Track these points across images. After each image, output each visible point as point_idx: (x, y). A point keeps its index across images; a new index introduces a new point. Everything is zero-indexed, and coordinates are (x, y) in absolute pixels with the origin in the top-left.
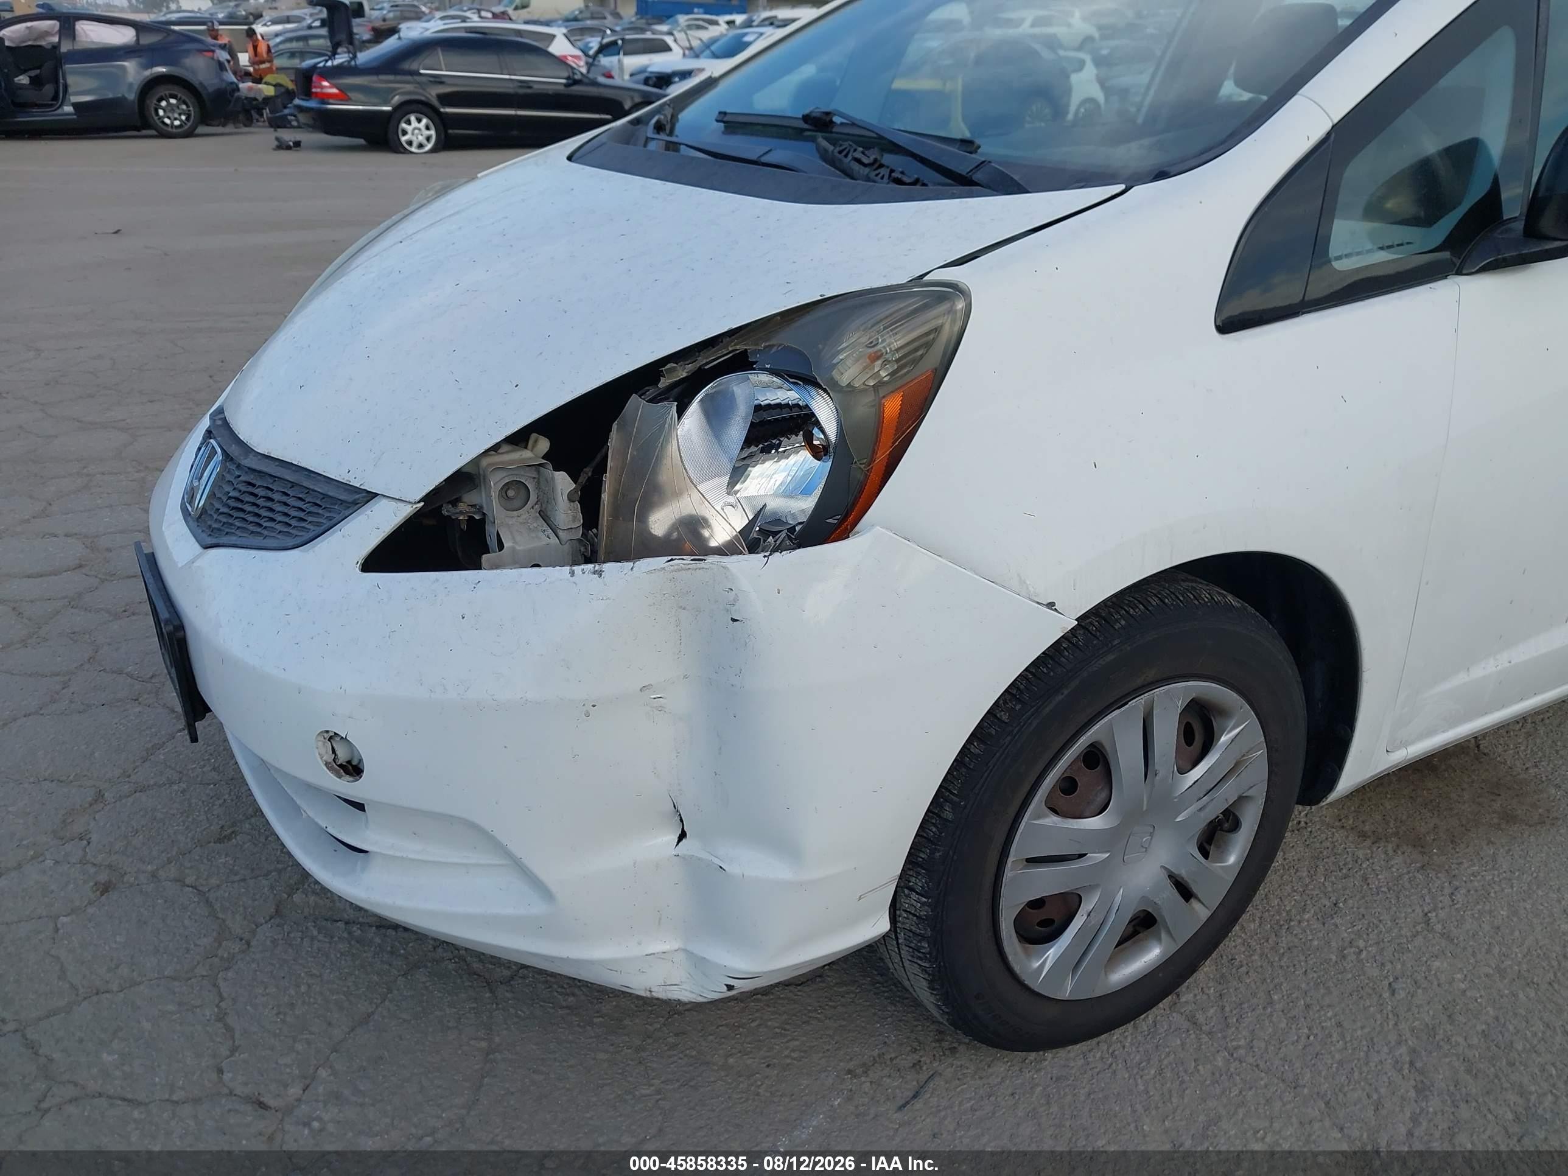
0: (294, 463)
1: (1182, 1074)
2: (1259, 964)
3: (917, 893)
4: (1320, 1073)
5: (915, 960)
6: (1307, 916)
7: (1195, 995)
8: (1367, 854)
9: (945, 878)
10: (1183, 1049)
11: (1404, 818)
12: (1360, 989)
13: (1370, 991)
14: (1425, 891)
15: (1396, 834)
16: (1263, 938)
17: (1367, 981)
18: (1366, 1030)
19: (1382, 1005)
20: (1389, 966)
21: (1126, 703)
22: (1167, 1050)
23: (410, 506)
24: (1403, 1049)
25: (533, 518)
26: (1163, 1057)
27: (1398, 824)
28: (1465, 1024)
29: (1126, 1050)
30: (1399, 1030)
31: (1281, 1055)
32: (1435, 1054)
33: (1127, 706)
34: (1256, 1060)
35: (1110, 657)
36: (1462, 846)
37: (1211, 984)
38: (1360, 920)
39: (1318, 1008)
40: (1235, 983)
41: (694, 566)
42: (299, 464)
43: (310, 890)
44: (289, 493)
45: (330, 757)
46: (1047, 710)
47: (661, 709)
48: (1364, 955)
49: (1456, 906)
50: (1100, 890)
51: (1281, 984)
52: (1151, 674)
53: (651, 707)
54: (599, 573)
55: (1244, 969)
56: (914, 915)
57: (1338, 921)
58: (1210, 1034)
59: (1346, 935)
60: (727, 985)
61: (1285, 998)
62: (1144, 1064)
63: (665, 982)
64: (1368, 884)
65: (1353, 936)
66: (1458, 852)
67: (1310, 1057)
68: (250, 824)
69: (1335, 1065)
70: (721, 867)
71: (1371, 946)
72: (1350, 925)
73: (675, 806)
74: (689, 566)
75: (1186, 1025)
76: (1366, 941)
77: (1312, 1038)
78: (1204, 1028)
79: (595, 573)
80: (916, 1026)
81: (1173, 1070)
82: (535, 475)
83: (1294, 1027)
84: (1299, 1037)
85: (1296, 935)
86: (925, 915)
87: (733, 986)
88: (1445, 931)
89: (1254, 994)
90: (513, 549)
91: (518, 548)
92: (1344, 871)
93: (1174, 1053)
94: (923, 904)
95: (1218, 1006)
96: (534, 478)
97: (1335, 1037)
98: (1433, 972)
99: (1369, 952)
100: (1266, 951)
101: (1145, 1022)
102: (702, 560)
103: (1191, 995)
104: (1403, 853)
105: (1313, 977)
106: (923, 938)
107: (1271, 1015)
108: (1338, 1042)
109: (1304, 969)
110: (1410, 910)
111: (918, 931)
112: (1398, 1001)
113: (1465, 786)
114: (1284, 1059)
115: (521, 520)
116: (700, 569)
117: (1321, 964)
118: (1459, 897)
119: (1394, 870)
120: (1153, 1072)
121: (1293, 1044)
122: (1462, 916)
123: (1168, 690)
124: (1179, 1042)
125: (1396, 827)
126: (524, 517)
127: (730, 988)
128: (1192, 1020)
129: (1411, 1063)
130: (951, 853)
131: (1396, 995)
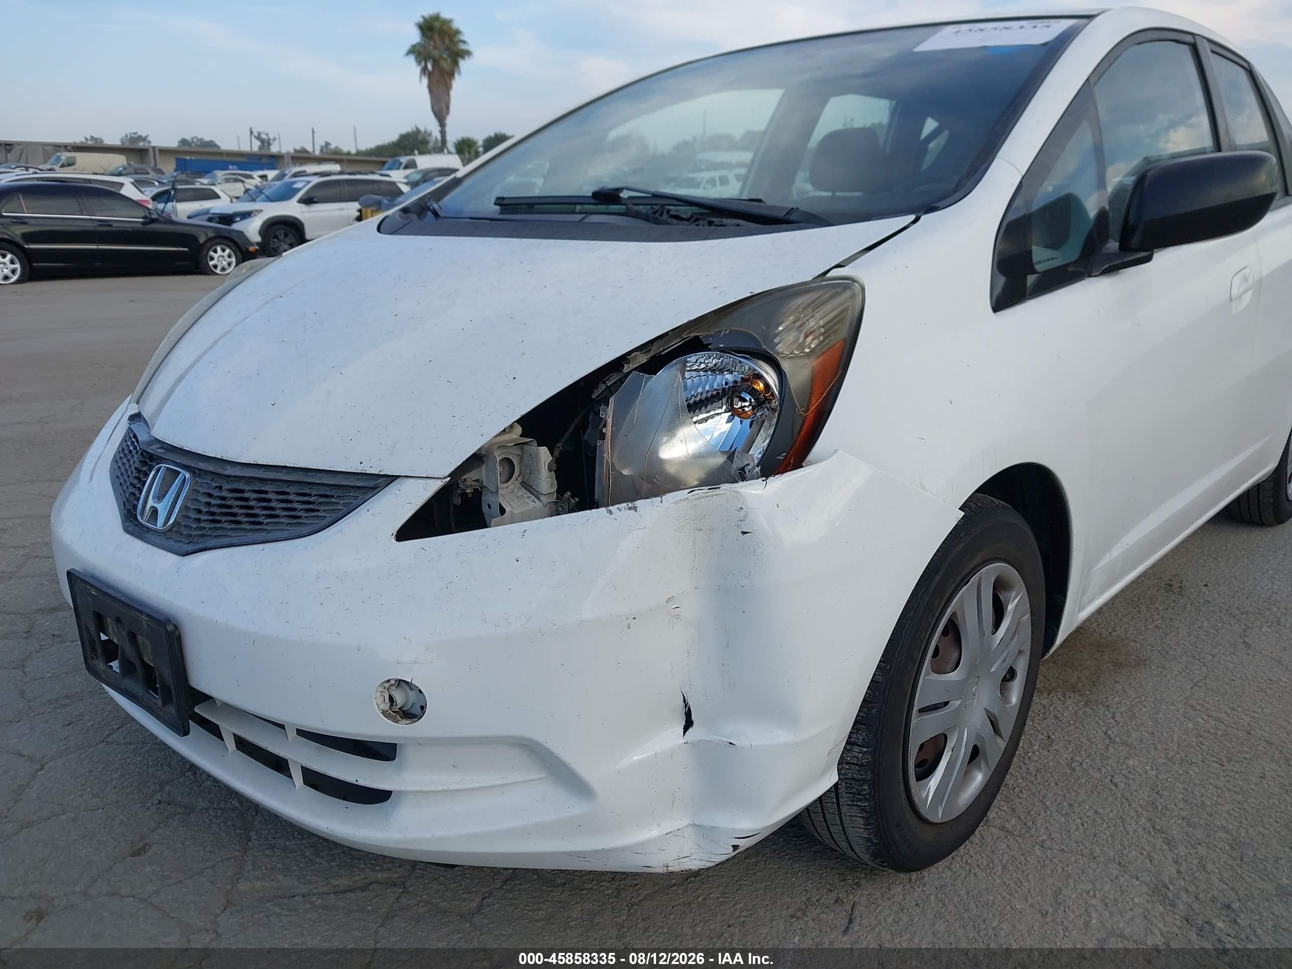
0: (288, 465)
1: (1019, 866)
2: (1025, 784)
3: (859, 746)
4: (1103, 845)
5: (855, 803)
6: (1036, 748)
7: (997, 813)
8: (1049, 702)
9: (880, 729)
10: (1010, 850)
11: (1057, 675)
12: (1095, 787)
13: (1102, 787)
14: (1097, 719)
15: (1058, 686)
16: (1017, 767)
17: (1096, 782)
18: (1115, 812)
19: (1114, 795)
20: (1104, 770)
21: (968, 581)
22: (1001, 852)
23: (440, 481)
24: (1143, 820)
25: (518, 488)
26: (1001, 858)
27: (1056, 680)
28: (1170, 796)
29: (974, 858)
30: (1133, 808)
31: (1073, 840)
32: (1164, 818)
33: (970, 583)
34: (1060, 847)
35: (961, 546)
36: (1102, 686)
37: (1002, 804)
38: (1069, 744)
39: (1077, 805)
40: (1018, 800)
41: (711, 494)
42: (296, 466)
43: (251, 877)
44: (288, 491)
45: (386, 706)
46: (933, 587)
47: (677, 617)
48: (1084, 765)
49: (1121, 724)
50: (958, 729)
51: (1046, 794)
52: (979, 558)
53: (672, 616)
54: (635, 508)
55: (1017, 789)
56: (856, 764)
57: (1057, 747)
58: (1021, 835)
59: (1066, 755)
60: (733, 846)
61: (1054, 802)
62: (991, 865)
63: (679, 856)
64: (1061, 721)
65: (1071, 756)
66: (1102, 691)
67: (1092, 837)
68: (158, 834)
69: (1110, 839)
70: (731, 743)
71: (1085, 759)
72: (1065, 749)
73: (684, 701)
74: (707, 494)
75: (1002, 834)
76: (1081, 757)
77: (1085, 824)
78: (1015, 833)
79: (630, 509)
80: (822, 874)
81: (1012, 865)
82: (519, 453)
83: (1070, 819)
84: (1077, 826)
85: (1036, 761)
86: (867, 762)
87: (739, 846)
88: (1123, 741)
89: (1033, 805)
90: (512, 513)
91: (515, 512)
92: (1042, 715)
93: (1006, 853)
94: (864, 753)
95: (1015, 817)
96: (518, 455)
97: (1099, 821)
98: (1132, 768)
99: (1086, 763)
100: (1024, 775)
101: (976, 838)
102: (717, 488)
103: (994, 814)
104: (1070, 697)
105: (1063, 786)
106: (864, 781)
107: (1051, 816)
108: (1103, 823)
109: (1054, 782)
110: (1095, 732)
111: (860, 777)
112: (1122, 790)
113: (1081, 649)
114: (1076, 842)
115: (509, 490)
116: (716, 495)
117: (1063, 776)
118: (1118, 718)
119: (1071, 709)
120: (1000, 869)
121: (1076, 831)
122: (1128, 730)
123: (988, 570)
124: (1005, 846)
125: (1056, 682)
126: (511, 488)
127: (735, 847)
128: (1003, 828)
129: (1153, 827)
130: (884, 707)
131: (1119, 787)
